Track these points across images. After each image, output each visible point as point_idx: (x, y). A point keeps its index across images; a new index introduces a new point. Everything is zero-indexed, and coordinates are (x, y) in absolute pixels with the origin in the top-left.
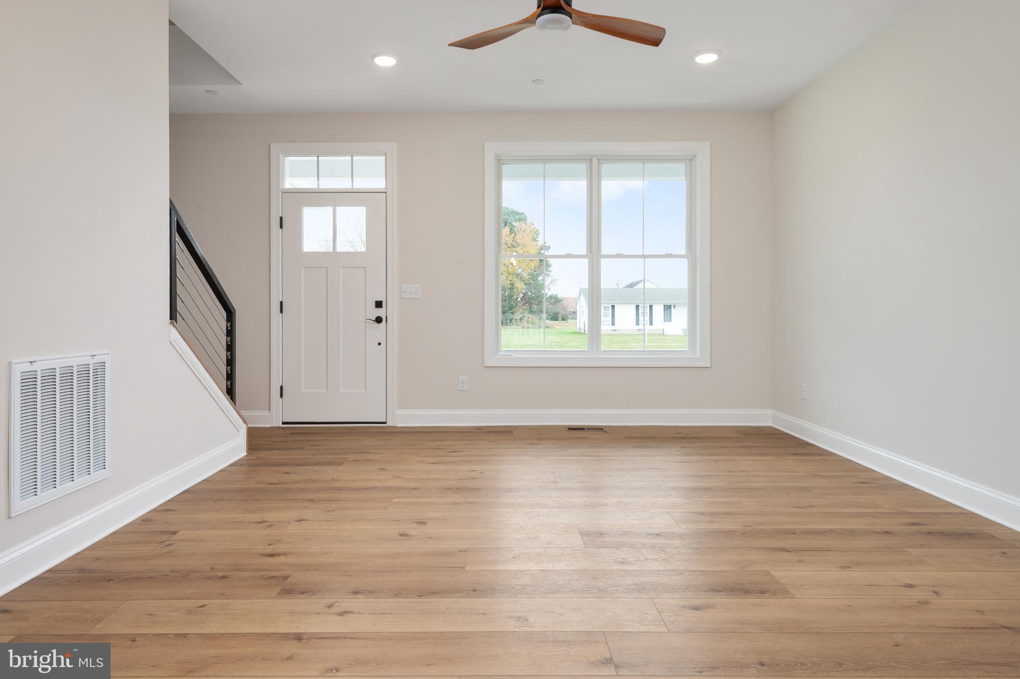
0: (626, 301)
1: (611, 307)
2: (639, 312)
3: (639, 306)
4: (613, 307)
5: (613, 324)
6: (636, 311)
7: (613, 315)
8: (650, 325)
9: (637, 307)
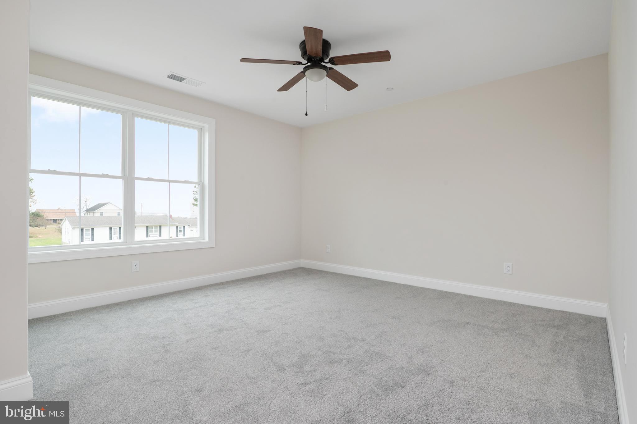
0: (102, 225)
1: (91, 230)
2: (111, 231)
3: (111, 228)
4: (93, 229)
5: (93, 240)
6: (110, 231)
7: (93, 235)
8: (119, 239)
9: (111, 229)
